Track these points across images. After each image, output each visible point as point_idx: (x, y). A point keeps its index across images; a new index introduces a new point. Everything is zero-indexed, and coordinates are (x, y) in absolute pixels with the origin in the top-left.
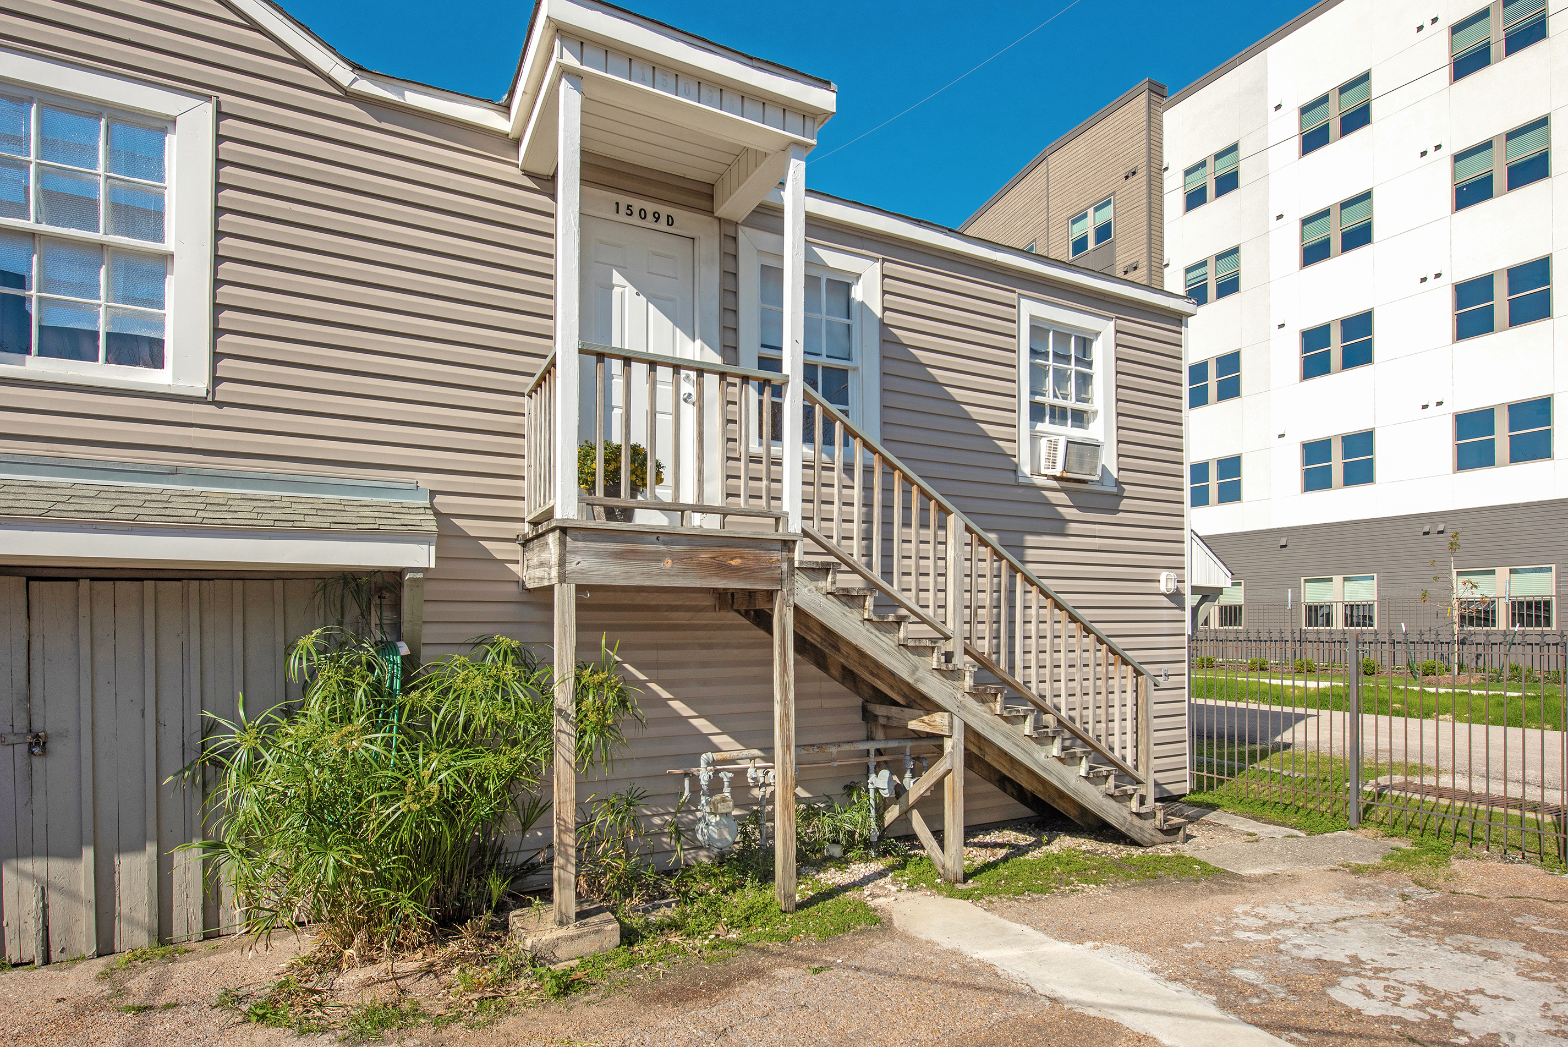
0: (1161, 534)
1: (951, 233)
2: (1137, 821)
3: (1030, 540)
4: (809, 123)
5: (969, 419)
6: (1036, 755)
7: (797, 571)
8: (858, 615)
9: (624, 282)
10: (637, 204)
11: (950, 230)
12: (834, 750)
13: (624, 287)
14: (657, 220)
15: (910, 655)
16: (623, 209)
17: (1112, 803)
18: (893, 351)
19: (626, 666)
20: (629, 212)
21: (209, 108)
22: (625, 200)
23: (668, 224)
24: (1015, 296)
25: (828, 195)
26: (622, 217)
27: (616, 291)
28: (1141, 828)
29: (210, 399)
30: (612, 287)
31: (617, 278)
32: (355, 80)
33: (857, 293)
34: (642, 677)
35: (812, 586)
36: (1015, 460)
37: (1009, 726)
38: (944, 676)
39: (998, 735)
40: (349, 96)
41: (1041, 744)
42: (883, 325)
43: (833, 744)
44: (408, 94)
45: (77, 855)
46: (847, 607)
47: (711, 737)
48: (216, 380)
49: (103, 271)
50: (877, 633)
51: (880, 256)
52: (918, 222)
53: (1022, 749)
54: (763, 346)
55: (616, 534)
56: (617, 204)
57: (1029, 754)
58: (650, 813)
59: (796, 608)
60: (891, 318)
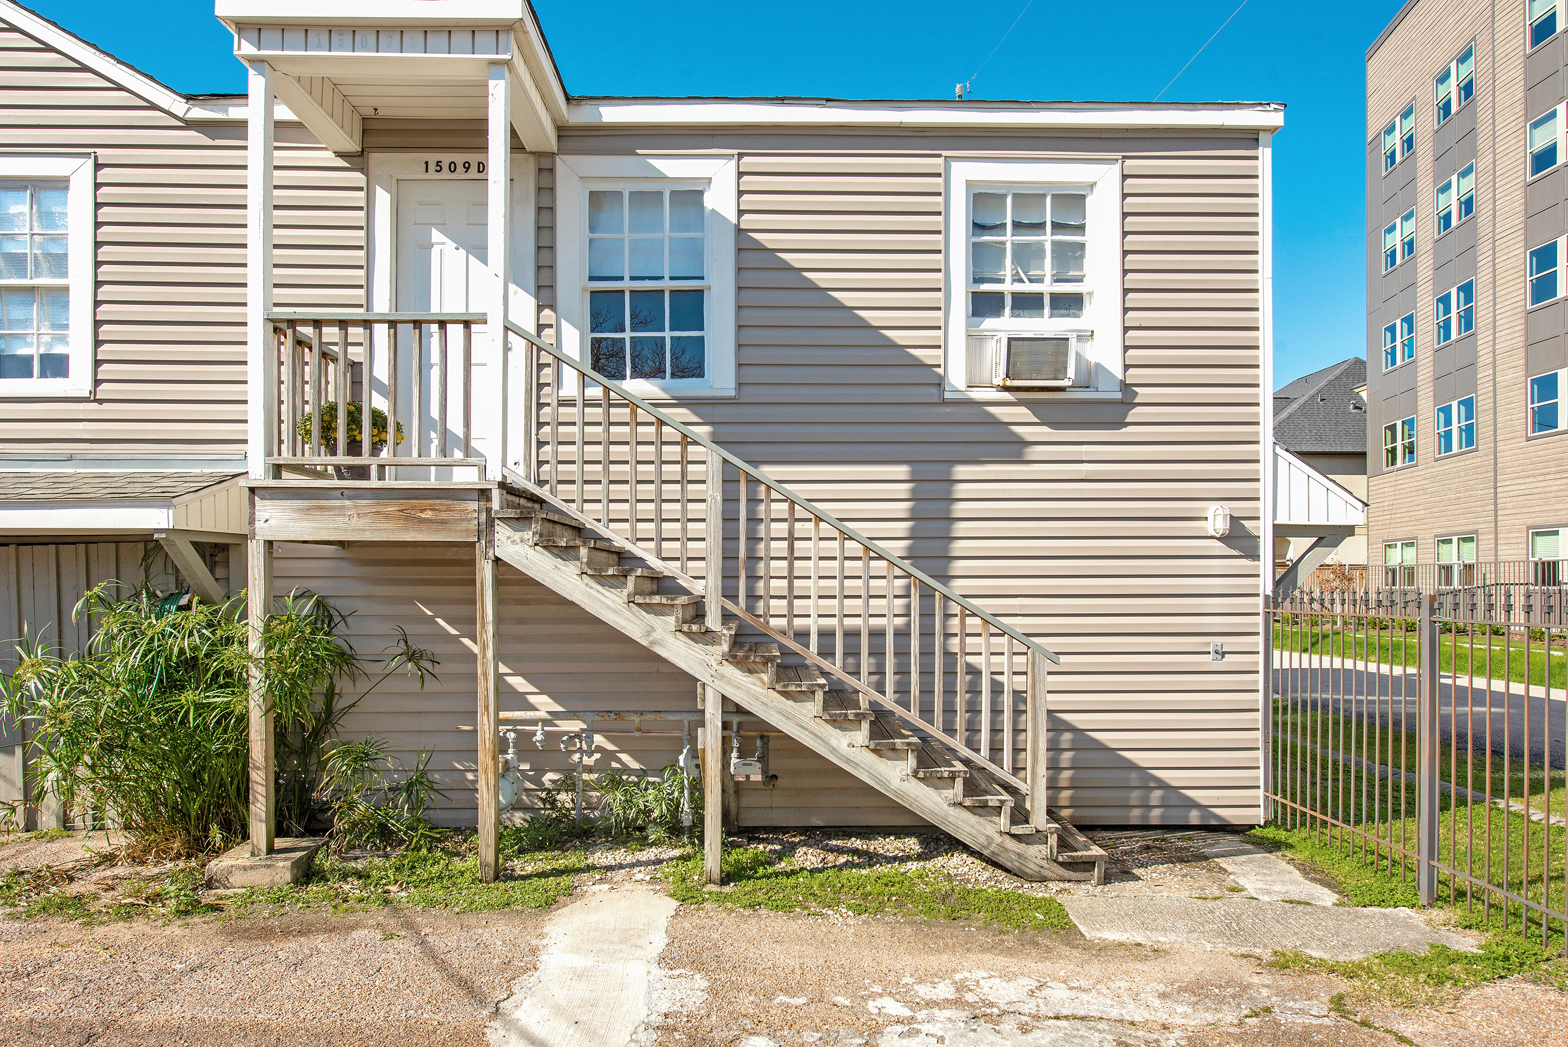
0: (1208, 452)
1: (830, 104)
2: (1011, 844)
3: (962, 471)
4: (502, 37)
5: (866, 326)
6: (833, 742)
7: (497, 522)
8: (575, 569)
9: (443, 239)
10: (446, 158)
11: (828, 100)
12: (636, 719)
13: (444, 244)
14: (467, 169)
15: (644, 613)
16: (432, 167)
17: (967, 815)
18: (751, 259)
19: (440, 621)
20: (438, 168)
21: (90, 162)
22: (433, 157)
23: (479, 171)
24: (940, 161)
25: (657, 98)
26: (432, 174)
27: (435, 252)
28: (1019, 855)
29: (92, 398)
30: (432, 246)
31: (436, 236)
32: (189, 109)
33: (710, 201)
34: (454, 632)
35: (517, 536)
36: (940, 371)
37: (791, 703)
38: (692, 639)
39: (774, 713)
40: (190, 125)
41: (842, 729)
42: (739, 231)
43: (635, 712)
44: (231, 109)
45: (12, 753)
46: (559, 560)
47: (528, 696)
48: (97, 382)
49: (35, 307)
50: (599, 588)
51: (736, 152)
52: (780, 101)
53: (811, 732)
54: (592, 278)
55: (301, 491)
56: (427, 163)
57: (822, 740)
58: (462, 768)
59: (497, 560)
60: (749, 221)
